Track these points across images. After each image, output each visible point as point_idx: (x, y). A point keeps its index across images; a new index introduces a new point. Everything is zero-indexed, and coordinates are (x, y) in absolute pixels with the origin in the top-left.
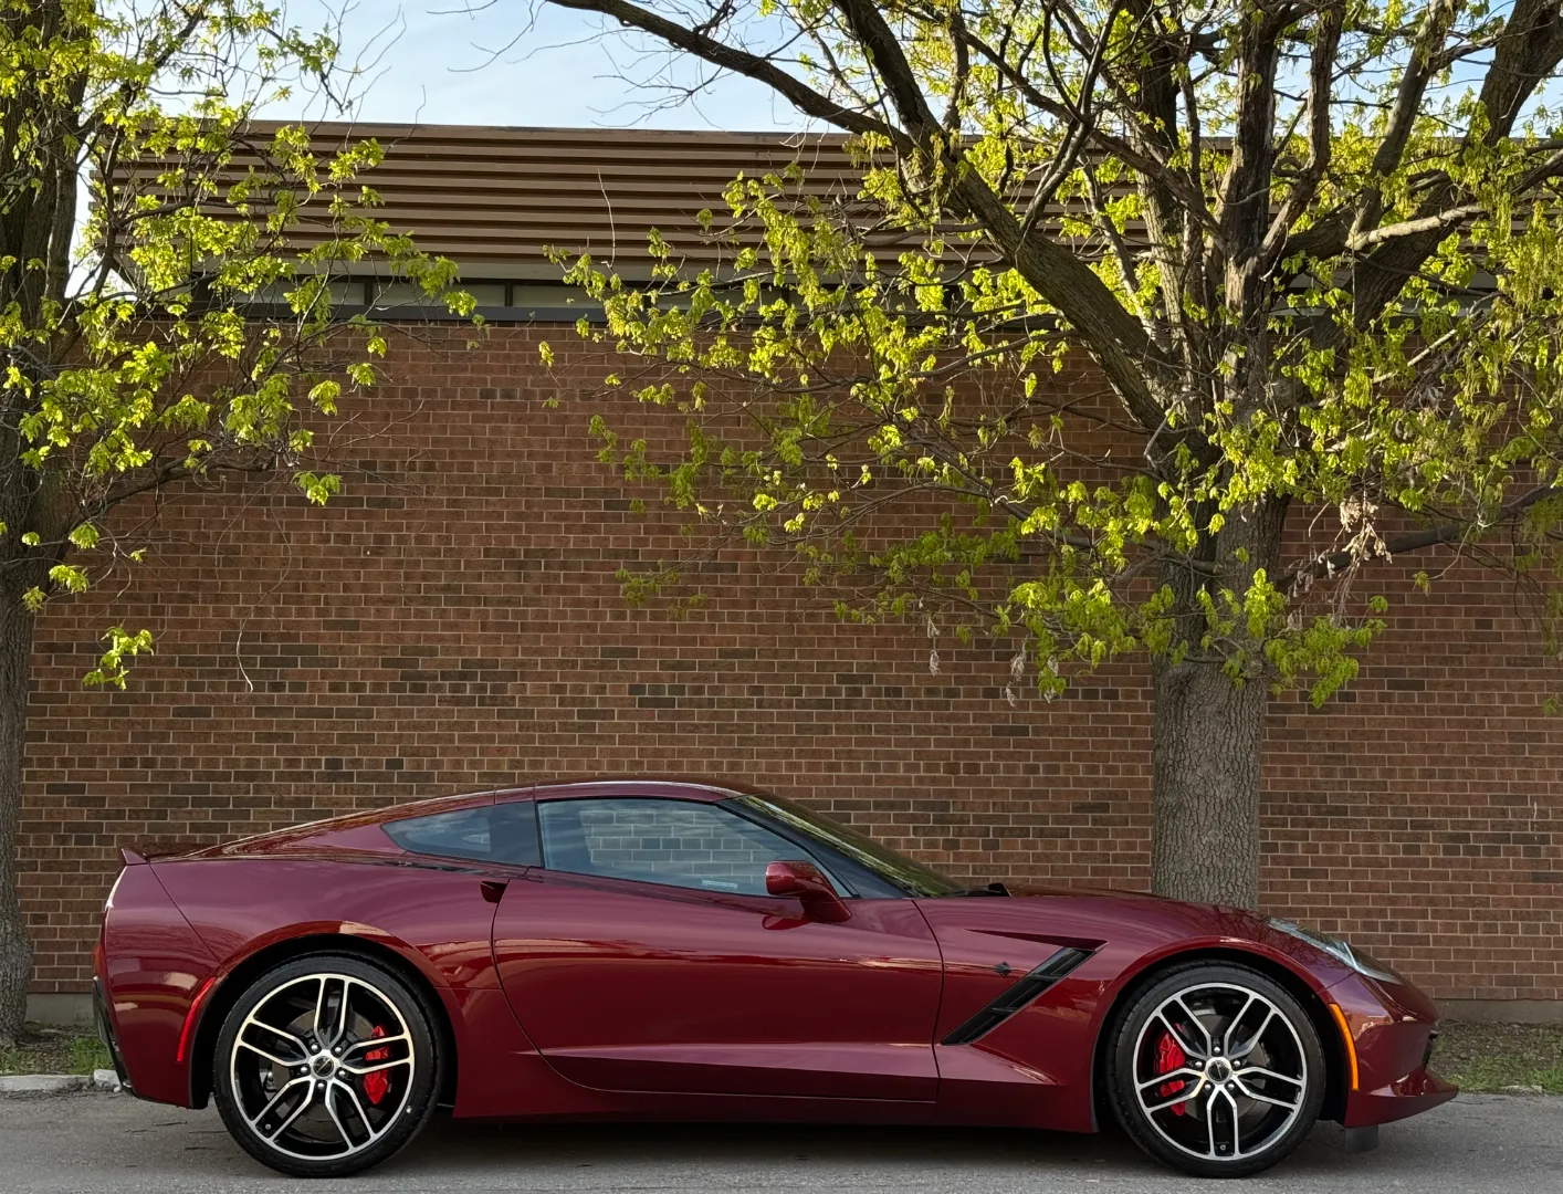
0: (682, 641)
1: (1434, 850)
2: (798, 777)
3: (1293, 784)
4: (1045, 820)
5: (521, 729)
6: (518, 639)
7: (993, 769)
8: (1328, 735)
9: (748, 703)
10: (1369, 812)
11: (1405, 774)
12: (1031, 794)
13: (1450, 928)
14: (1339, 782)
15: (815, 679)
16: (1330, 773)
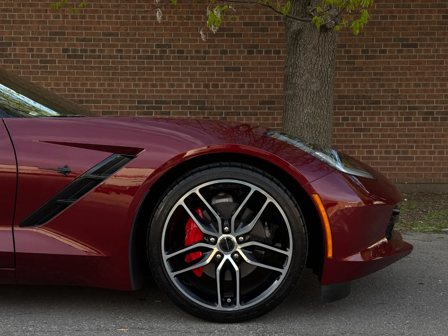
0: (85, 28)
1: (418, 119)
2: (139, 90)
3: (356, 91)
4: (247, 108)
5: (15, 68)
6: (12, 28)
7: (224, 86)
8: (373, 69)
9: (116, 57)
10: (390, 103)
11: (407, 85)
12: (241, 97)
13: (423, 153)
14: (378, 90)
15: (146, 46)
16: (373, 86)
